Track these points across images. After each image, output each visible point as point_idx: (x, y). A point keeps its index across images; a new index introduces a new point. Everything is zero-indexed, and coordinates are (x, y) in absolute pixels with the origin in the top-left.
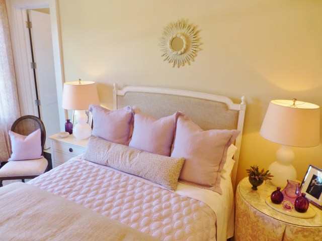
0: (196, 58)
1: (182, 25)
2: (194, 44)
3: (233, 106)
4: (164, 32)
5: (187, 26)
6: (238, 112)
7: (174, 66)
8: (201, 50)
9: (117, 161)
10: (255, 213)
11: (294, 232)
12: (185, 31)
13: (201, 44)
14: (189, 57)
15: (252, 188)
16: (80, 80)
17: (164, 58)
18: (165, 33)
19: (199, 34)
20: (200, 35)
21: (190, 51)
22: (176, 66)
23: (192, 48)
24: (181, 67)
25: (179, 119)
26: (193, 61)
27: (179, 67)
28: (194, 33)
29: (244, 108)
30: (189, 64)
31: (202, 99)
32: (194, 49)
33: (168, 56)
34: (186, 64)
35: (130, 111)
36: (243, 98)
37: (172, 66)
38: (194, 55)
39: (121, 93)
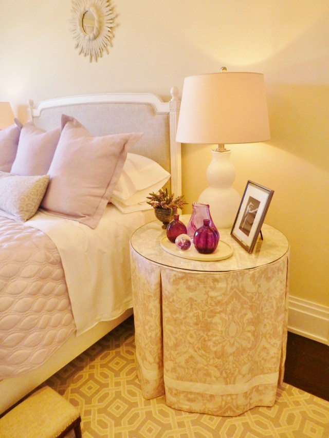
0: (114, 41)
4: (73, 8)
17: (79, 49)
22: (94, 59)
24: (99, 59)
27: (96, 60)
34: (104, 53)
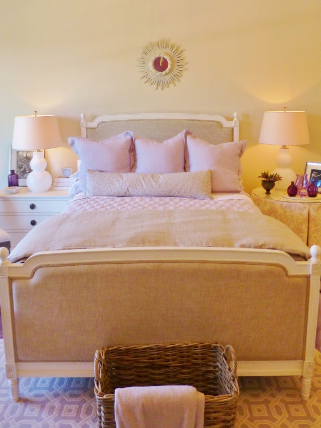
1: (163, 44)
2: (178, 64)
3: (226, 124)
5: (171, 46)
6: (232, 129)
7: (157, 89)
8: (187, 69)
9: (140, 186)
10: (281, 205)
11: (316, 209)
12: (168, 50)
13: (187, 64)
14: (174, 77)
15: (266, 193)
16: (36, 112)
18: (146, 53)
19: (182, 54)
20: (184, 54)
21: (175, 71)
23: (178, 68)
25: (188, 138)
26: (179, 81)
28: (179, 52)
29: (238, 124)
30: (175, 85)
31: (194, 120)
32: (180, 69)
33: (149, 77)
35: (129, 137)
36: (235, 115)
37: (155, 88)
38: (179, 75)
39: (93, 124)
